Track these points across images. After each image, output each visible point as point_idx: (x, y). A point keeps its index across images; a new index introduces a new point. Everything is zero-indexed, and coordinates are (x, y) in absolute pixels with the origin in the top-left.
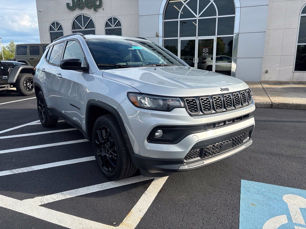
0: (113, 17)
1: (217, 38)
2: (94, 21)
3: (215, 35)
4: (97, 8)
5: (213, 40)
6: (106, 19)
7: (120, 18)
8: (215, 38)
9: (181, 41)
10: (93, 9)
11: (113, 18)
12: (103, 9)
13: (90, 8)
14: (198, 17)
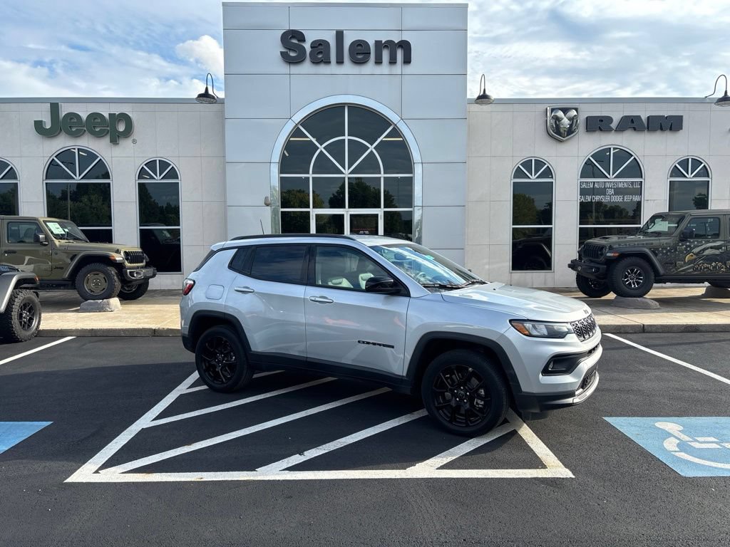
0: (158, 159)
1: (385, 212)
2: (110, 164)
3: (380, 207)
4: (118, 136)
5: (377, 216)
6: (140, 162)
7: (174, 163)
8: (380, 212)
9: (316, 215)
10: (107, 139)
11: (158, 162)
12: (134, 141)
13: (99, 135)
14: (347, 173)
